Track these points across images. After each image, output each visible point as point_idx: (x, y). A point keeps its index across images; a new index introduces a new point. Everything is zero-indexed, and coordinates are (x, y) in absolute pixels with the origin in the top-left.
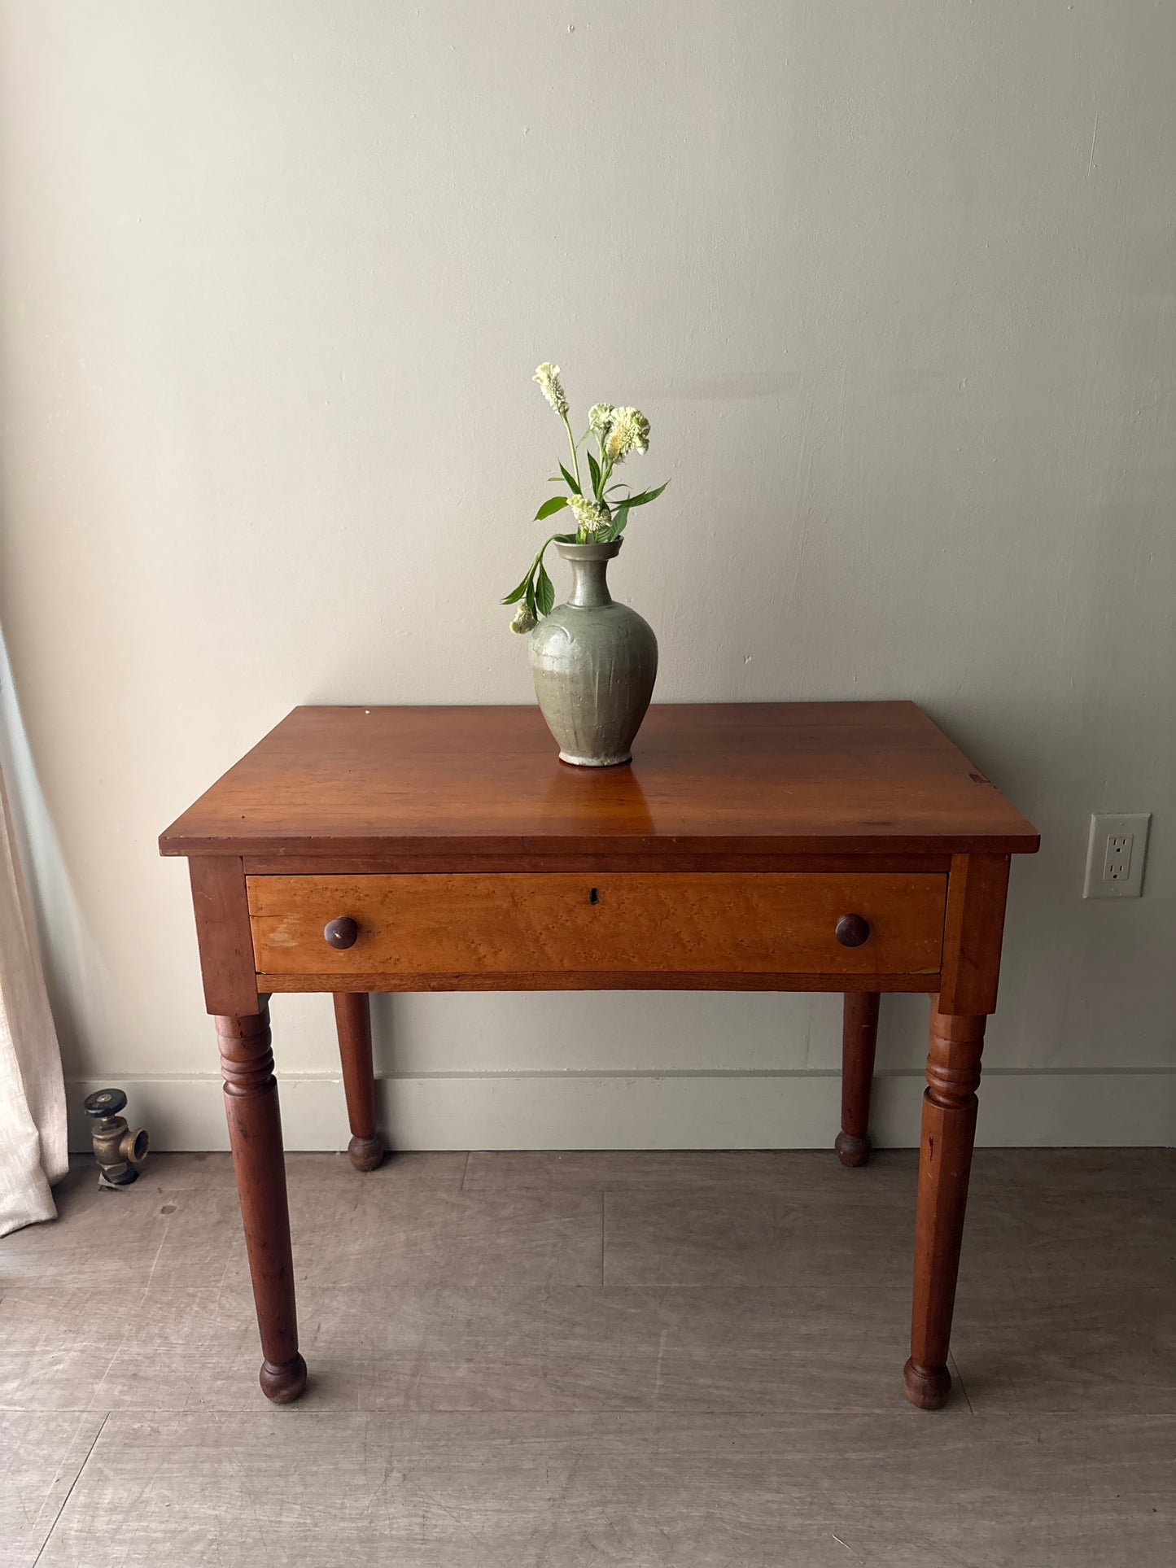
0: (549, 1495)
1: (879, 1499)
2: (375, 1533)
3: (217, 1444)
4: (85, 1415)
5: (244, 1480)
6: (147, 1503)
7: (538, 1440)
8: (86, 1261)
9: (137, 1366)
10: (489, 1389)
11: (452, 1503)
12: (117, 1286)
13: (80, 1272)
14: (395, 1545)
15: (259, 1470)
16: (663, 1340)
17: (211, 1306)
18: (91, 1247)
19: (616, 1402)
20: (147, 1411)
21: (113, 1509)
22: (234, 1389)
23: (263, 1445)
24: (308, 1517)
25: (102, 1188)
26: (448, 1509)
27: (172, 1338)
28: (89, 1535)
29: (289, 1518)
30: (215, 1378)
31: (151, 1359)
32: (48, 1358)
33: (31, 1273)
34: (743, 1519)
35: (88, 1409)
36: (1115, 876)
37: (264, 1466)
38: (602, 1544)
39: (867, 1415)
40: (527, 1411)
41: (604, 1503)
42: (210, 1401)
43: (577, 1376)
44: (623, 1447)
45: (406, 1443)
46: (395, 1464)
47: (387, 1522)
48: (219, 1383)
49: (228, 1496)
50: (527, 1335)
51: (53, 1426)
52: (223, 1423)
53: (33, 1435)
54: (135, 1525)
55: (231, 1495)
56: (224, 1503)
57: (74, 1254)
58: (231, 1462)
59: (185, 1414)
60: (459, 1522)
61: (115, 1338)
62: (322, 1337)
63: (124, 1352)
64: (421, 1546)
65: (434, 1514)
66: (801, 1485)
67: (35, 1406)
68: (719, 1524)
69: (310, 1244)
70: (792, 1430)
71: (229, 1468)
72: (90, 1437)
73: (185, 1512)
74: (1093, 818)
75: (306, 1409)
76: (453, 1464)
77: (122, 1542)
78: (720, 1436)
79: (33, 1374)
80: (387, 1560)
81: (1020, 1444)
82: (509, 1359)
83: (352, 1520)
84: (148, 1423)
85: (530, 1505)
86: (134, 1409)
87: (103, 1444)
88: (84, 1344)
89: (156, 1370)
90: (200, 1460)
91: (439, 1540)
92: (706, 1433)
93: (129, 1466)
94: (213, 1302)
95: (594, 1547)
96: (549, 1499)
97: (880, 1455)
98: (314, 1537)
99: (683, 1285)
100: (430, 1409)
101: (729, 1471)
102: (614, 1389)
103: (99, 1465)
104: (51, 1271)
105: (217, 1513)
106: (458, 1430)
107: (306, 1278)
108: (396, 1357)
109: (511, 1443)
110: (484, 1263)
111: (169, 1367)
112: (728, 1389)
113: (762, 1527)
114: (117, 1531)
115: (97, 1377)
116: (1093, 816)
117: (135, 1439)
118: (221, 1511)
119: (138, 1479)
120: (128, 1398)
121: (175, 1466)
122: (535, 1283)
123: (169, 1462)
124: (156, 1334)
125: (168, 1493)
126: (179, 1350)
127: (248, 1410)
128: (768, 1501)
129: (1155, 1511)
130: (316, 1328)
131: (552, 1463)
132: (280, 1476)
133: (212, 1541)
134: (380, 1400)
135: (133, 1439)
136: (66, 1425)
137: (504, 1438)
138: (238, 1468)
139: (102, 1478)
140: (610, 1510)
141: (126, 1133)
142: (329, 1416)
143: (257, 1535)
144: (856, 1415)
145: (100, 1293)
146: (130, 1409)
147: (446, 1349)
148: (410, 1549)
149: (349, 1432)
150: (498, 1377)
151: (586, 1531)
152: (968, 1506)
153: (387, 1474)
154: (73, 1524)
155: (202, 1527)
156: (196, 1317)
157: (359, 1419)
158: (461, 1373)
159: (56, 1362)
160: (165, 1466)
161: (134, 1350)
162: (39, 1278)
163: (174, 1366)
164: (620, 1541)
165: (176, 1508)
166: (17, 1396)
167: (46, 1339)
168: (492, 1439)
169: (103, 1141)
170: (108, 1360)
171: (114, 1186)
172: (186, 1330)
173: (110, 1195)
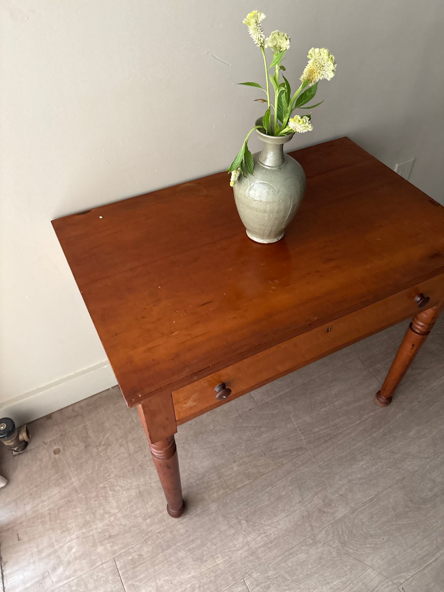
0: (298, 501)
1: (391, 447)
2: (253, 549)
3: (169, 547)
4: (104, 565)
5: (191, 555)
6: (162, 586)
7: (280, 481)
8: (40, 494)
9: (108, 531)
10: (250, 470)
11: (270, 522)
12: (67, 500)
13: (43, 501)
14: (262, 549)
15: (194, 548)
16: (293, 420)
17: (117, 488)
18: (36, 487)
19: (295, 453)
20: (129, 549)
22: (156, 520)
23: (187, 537)
24: (226, 557)
25: (15, 455)
26: (270, 525)
27: (111, 511)
29: (220, 561)
30: (145, 519)
31: (111, 525)
32: (65, 548)
33: (19, 513)
34: (359, 476)
35: (104, 562)
37: (194, 545)
38: (325, 510)
39: (369, 417)
40: (268, 472)
41: (316, 494)
42: (151, 531)
43: (275, 449)
44: (308, 469)
45: (237, 507)
46: (240, 518)
47: (254, 542)
48: (148, 521)
49: (190, 566)
50: (247, 441)
51: (95, 578)
52: (164, 537)
53: (91, 586)
55: (191, 564)
56: (192, 569)
57: (31, 494)
58: (180, 551)
59: (146, 541)
60: (277, 528)
61: (87, 524)
63: (96, 528)
64: (271, 545)
65: (266, 530)
66: (367, 454)
67: (79, 573)
68: (354, 482)
69: (134, 439)
70: (353, 434)
71: (181, 554)
72: (115, 573)
73: (180, 582)
75: (191, 513)
76: (259, 507)
78: (334, 448)
79: (65, 559)
80: (264, 556)
81: (415, 406)
82: (248, 454)
83: (242, 548)
84: (134, 553)
85: (295, 508)
86: (123, 551)
87: (124, 573)
88: (75, 534)
89: (117, 529)
90: (168, 557)
91: (276, 538)
92: (329, 450)
93: (142, 576)
94: (116, 486)
95: (324, 512)
96: (299, 502)
97: (382, 430)
98: (234, 563)
99: (284, 392)
100: (236, 489)
101: (345, 460)
102: (291, 448)
103: (130, 583)
104: (28, 508)
105: (192, 575)
106: (251, 492)
107: (145, 456)
108: (207, 474)
109: (272, 488)
110: (210, 416)
111: (121, 525)
112: (325, 429)
113: (366, 476)
115: (94, 545)
116: (396, 164)
117: (135, 563)
118: (193, 574)
119: (150, 579)
120: (116, 548)
121: (160, 566)
122: (234, 416)
123: (156, 565)
124: (103, 513)
125: (167, 578)
126: (119, 515)
127: (169, 526)
128: (362, 465)
131: (290, 488)
132: (203, 546)
133: (199, 587)
134: (215, 495)
136: (100, 574)
137: (269, 487)
138: (185, 552)
139: (136, 587)
140: (320, 495)
142: (202, 512)
143: (213, 574)
144: (367, 419)
145: (61, 507)
146: (121, 552)
147: (223, 461)
148: (269, 548)
149: (214, 514)
150: (249, 464)
151: (318, 508)
152: (414, 436)
153: (240, 523)
155: (192, 583)
156: (114, 496)
157: (213, 507)
158: (236, 468)
159: (70, 548)
160: (156, 568)
161: (100, 525)
162: (25, 514)
163: (123, 523)
164: (330, 505)
165: (175, 582)
166: (67, 573)
167: (56, 541)
168: (265, 490)
169: (11, 442)
170: (93, 536)
171: (21, 452)
172: (115, 504)
173: (21, 457)
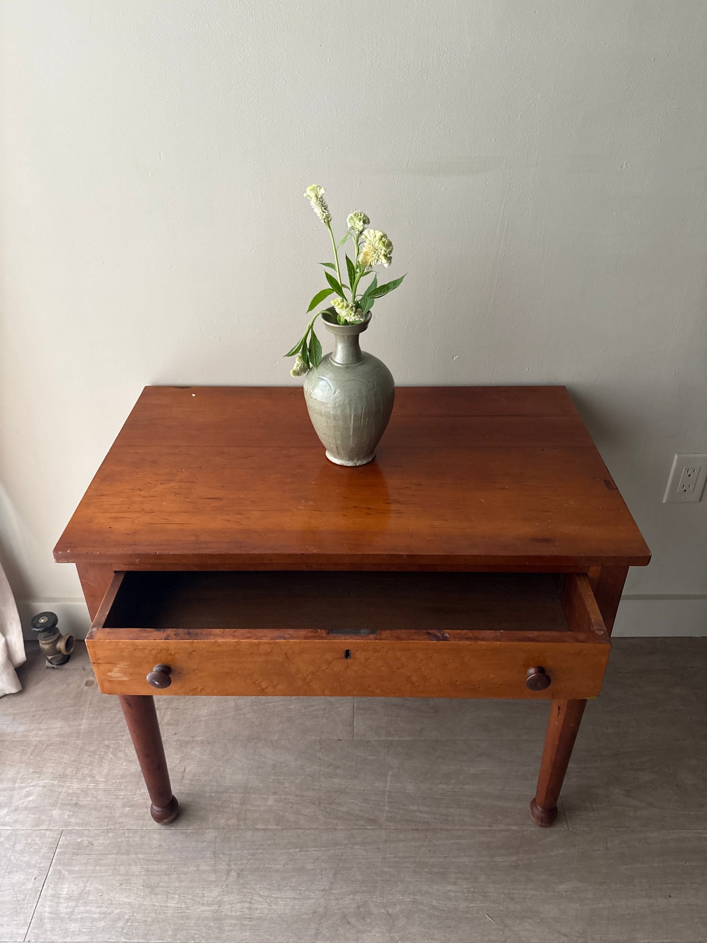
0: (322, 887)
1: (513, 889)
2: (222, 914)
3: (128, 853)
4: (48, 833)
5: (145, 878)
6: (88, 893)
7: (316, 849)
8: (42, 720)
9: (77, 797)
10: (287, 814)
11: (266, 893)
12: (63, 740)
13: (40, 729)
14: (234, 922)
15: (153, 871)
16: (389, 779)
17: (120, 754)
18: (45, 710)
19: (362, 823)
20: (85, 830)
21: (69, 898)
22: (136, 814)
23: (155, 853)
24: (183, 903)
25: (48, 667)
26: (264, 897)
27: (97, 777)
28: (55, 916)
29: (172, 904)
30: (124, 806)
31: (85, 792)
32: (24, 792)
33: (10, 730)
34: (434, 903)
35: (50, 828)
36: (685, 491)
37: (156, 868)
38: (353, 921)
39: (507, 830)
40: (309, 829)
41: (355, 893)
42: (122, 823)
43: (339, 804)
44: (365, 854)
45: (238, 852)
46: (233, 866)
47: (229, 906)
48: (127, 809)
49: (136, 889)
50: (308, 776)
51: (29, 841)
52: (131, 838)
53: (18, 847)
54: (82, 909)
55: (138, 888)
56: (134, 894)
57: (34, 716)
58: (136, 865)
59: (108, 831)
60: (271, 906)
61: (63, 777)
62: (188, 777)
63: (69, 787)
64: (248, 922)
65: (255, 900)
66: (468, 879)
67: (18, 826)
68: (420, 907)
69: (177, 709)
70: (463, 841)
71: (135, 869)
72: (52, 848)
73: (110, 900)
74: (676, 457)
75: (179, 828)
76: (266, 866)
77: (76, 920)
78: (422, 846)
79: (16, 803)
80: (230, 932)
81: (595, 851)
82: (298, 792)
83: (208, 905)
84: (86, 838)
85: (312, 894)
86: (78, 828)
87: (60, 853)
88: (45, 781)
89: (88, 800)
90: (119, 863)
91: (259, 918)
92: (413, 844)
93: (77, 868)
94: (121, 751)
95: (349, 923)
96: (322, 891)
97: (514, 858)
98: (187, 916)
99: (401, 739)
100: (252, 828)
101: (427, 870)
102: (360, 813)
103: (59, 868)
104: (22, 728)
105: (130, 901)
106: (269, 842)
107: (176, 734)
108: (231, 791)
109: (300, 851)
110: (283, 723)
111: (96, 798)
112: (427, 813)
113: (446, 909)
114: (72, 913)
115: (54, 805)
116: (676, 455)
117: (79, 850)
119: (81, 877)
120: (73, 820)
121: (103, 868)
122: (313, 737)
123: (100, 865)
124: (87, 774)
125: (100, 887)
126: (102, 786)
127: (145, 829)
128: (449, 891)
129: (670, 896)
130: (183, 770)
131: (324, 865)
132: (166, 875)
133: (128, 920)
134: (222, 821)
135: (78, 849)
136: (37, 839)
137: (296, 848)
138: (140, 869)
139: (61, 877)
140: (358, 897)
141: (60, 637)
142: (192, 832)
143: (153, 915)
144: (501, 831)
145: (51, 744)
146: (75, 828)
147: (261, 785)
148: (243, 925)
149: (205, 844)
150: (291, 805)
151: (344, 912)
152: (564, 894)
153: (228, 872)
154: (46, 908)
155: (122, 910)
156: (111, 761)
157: (211, 834)
158: (270, 802)
159: (28, 795)
160: (98, 868)
161: (75, 786)
162: (15, 733)
163: (99, 797)
164: (363, 918)
165: (106, 897)
166: (7, 819)
167: (22, 778)
168: (289, 849)
169: (46, 644)
170: (60, 793)
171: (55, 666)
172: (105, 771)
173: (54, 672)
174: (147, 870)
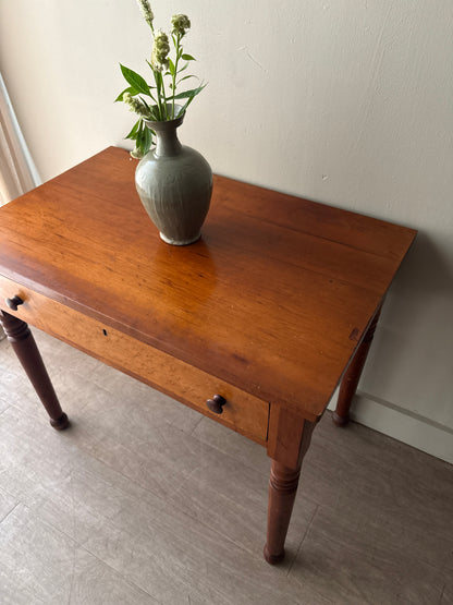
0: (108, 515)
1: (218, 591)
3: (30, 435)
5: (27, 453)
7: (121, 490)
10: (120, 460)
11: (78, 499)
14: (51, 505)
16: (193, 472)
19: (157, 490)
20: (20, 410)
26: (74, 501)
34: (162, 567)
35: (6, 401)
37: (36, 451)
38: (110, 546)
39: (243, 550)
40: (125, 476)
41: (123, 530)
42: (38, 416)
43: (153, 471)
44: (145, 510)
45: (81, 467)
46: (72, 473)
50: (148, 443)
55: (20, 457)
56: (17, 459)
58: (29, 444)
59: (29, 417)
60: (74, 508)
62: (86, 409)
64: (57, 510)
66: (194, 566)
68: (153, 563)
70: (210, 539)
71: (26, 446)
75: (62, 435)
76: (89, 484)
78: (182, 526)
80: (44, 510)
82: (135, 450)
83: (46, 488)
84: (18, 415)
85: (100, 516)
86: (18, 408)
90: (22, 438)
91: (64, 512)
92: (178, 522)
95: (106, 545)
96: (107, 517)
97: (234, 571)
99: (220, 450)
100: (97, 457)
101: (173, 543)
102: (161, 484)
106: (99, 471)
108: (101, 429)
109: (111, 486)
112: (200, 507)
113: (167, 574)
115: (16, 389)
117: (10, 420)
118: (14, 462)
120: (18, 402)
121: (14, 437)
122: (168, 421)
123: (13, 434)
125: (5, 446)
128: (177, 565)
131: (118, 502)
132: (38, 458)
133: (5, 472)
134: (85, 444)
137: (111, 483)
138: (29, 448)
140: (122, 534)
142: (66, 442)
143: (17, 477)
144: (239, 547)
146: (16, 407)
147: (119, 435)
148: (53, 510)
149: (68, 452)
150: (126, 456)
151: (109, 538)
153: (68, 475)
155: (6, 465)
157: (74, 449)
158: (116, 448)
160: (11, 435)
164: (116, 548)
168: (107, 481)
174: (32, 450)
